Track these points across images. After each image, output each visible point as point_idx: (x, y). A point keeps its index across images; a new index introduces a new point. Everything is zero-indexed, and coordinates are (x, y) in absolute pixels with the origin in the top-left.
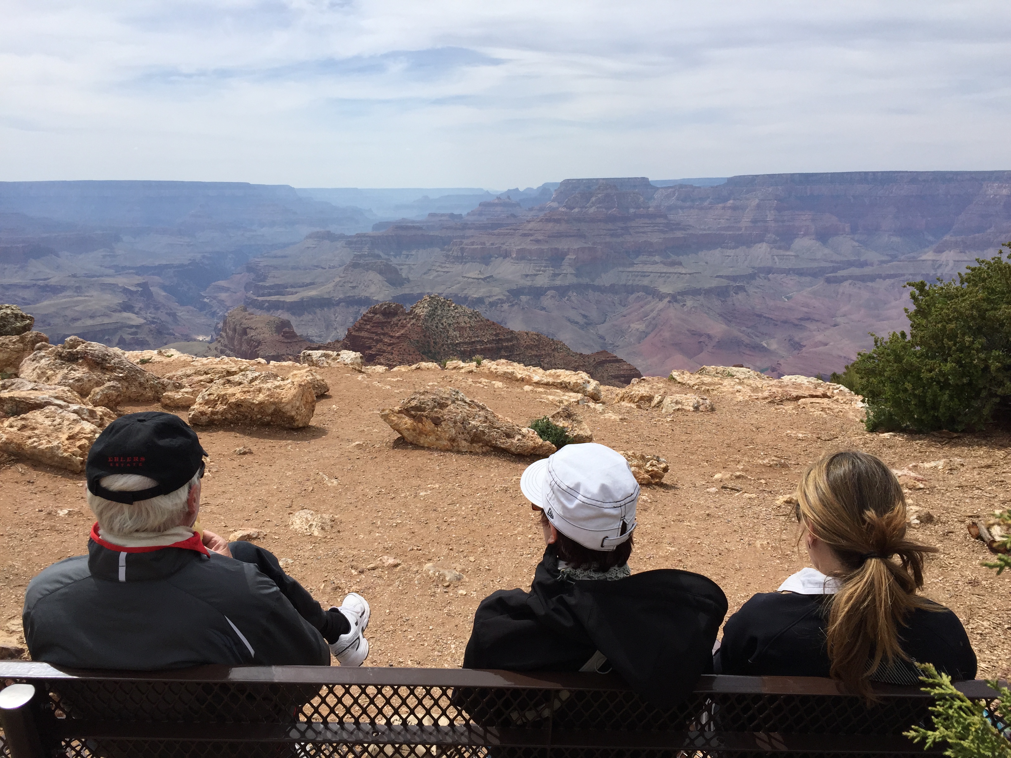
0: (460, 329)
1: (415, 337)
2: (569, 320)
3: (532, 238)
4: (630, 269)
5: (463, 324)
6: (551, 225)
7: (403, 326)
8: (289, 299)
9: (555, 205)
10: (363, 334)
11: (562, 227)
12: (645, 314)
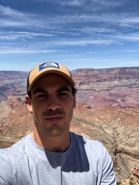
9: (75, 74)
11: (77, 78)
12: (93, 95)
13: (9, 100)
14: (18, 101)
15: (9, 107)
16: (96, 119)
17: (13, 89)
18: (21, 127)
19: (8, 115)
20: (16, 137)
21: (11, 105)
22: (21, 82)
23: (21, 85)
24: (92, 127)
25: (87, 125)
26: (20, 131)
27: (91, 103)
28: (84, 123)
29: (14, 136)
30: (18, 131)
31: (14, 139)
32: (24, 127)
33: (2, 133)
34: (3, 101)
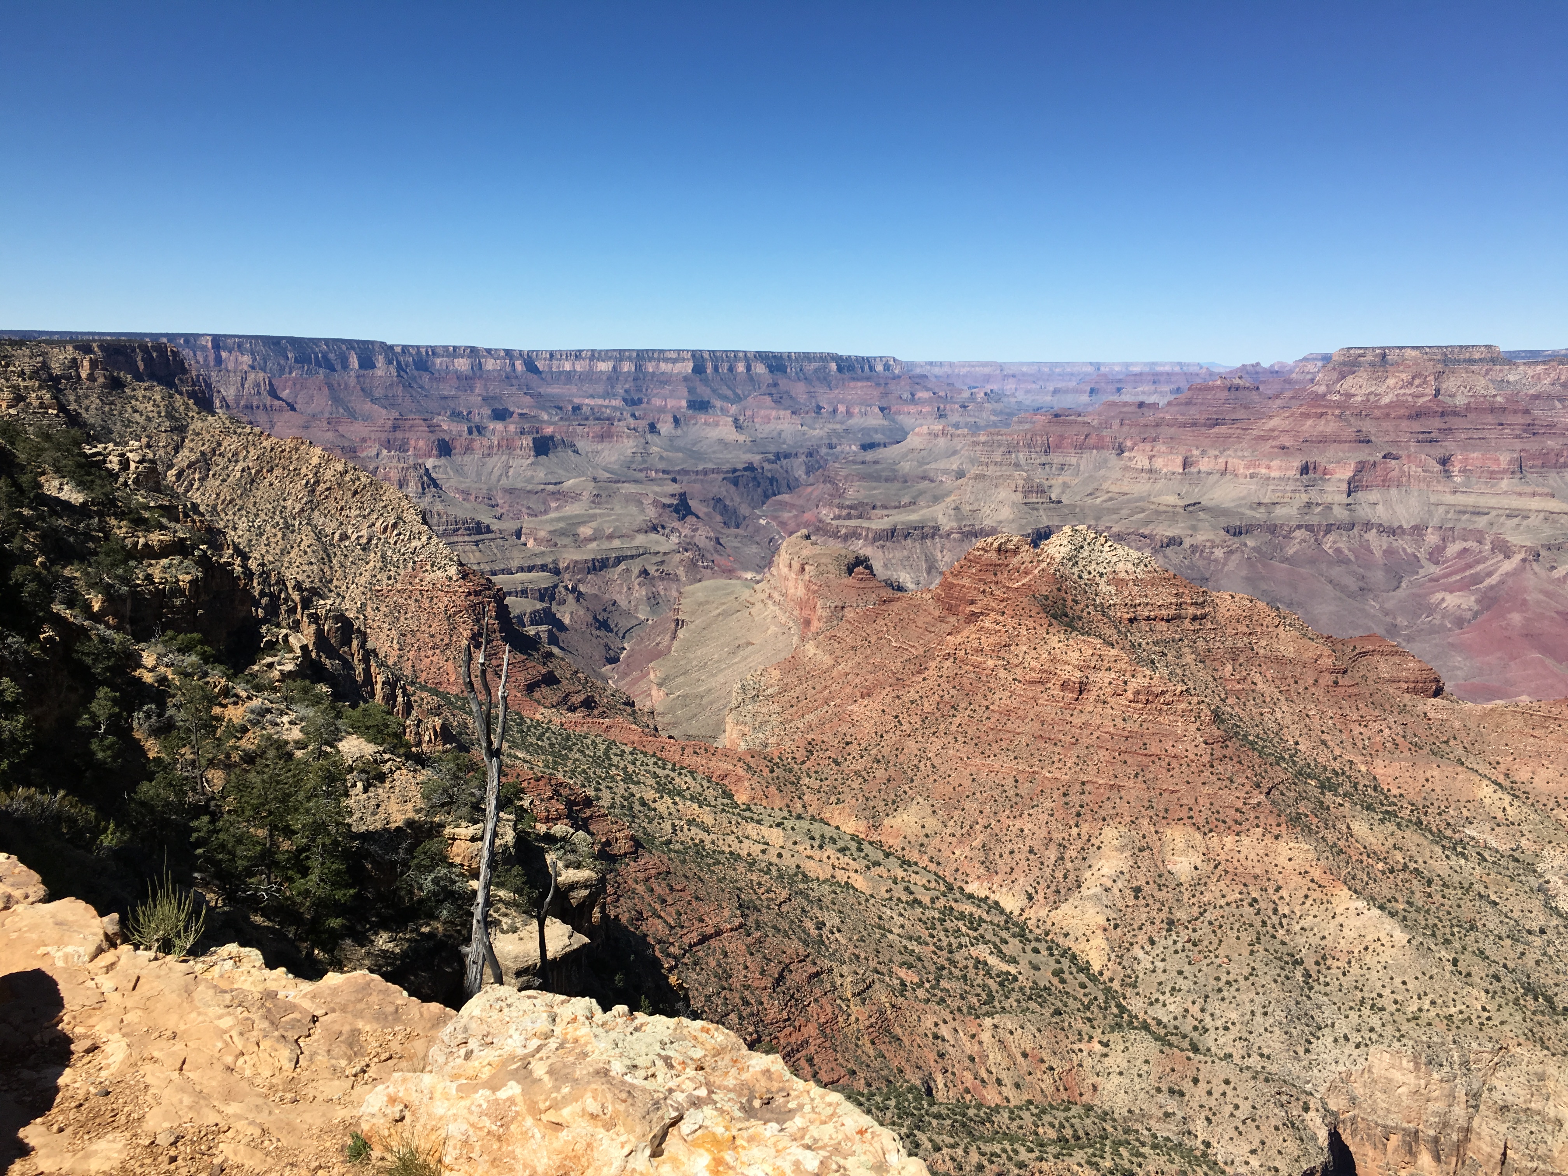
0: (1118, 582)
1: (1044, 590)
2: (1331, 582)
3: (1274, 443)
4: (1452, 499)
5: (1123, 575)
6: (1310, 422)
7: (1027, 573)
8: (876, 525)
9: (1322, 389)
10: (966, 582)
11: (1328, 426)
12: (1476, 579)
13: (790, 567)
14: (850, 581)
15: (784, 617)
16: (1486, 791)
17: (820, 489)
18: (857, 773)
19: (776, 674)
20: (822, 836)
21: (800, 605)
22: (878, 437)
23: (876, 462)
24: (1438, 849)
25: (1391, 827)
26: (847, 797)
27: (1451, 645)
28: (1369, 808)
29: (805, 825)
30: (833, 799)
31: (804, 847)
32: (880, 773)
33: (731, 797)
34: (746, 569)
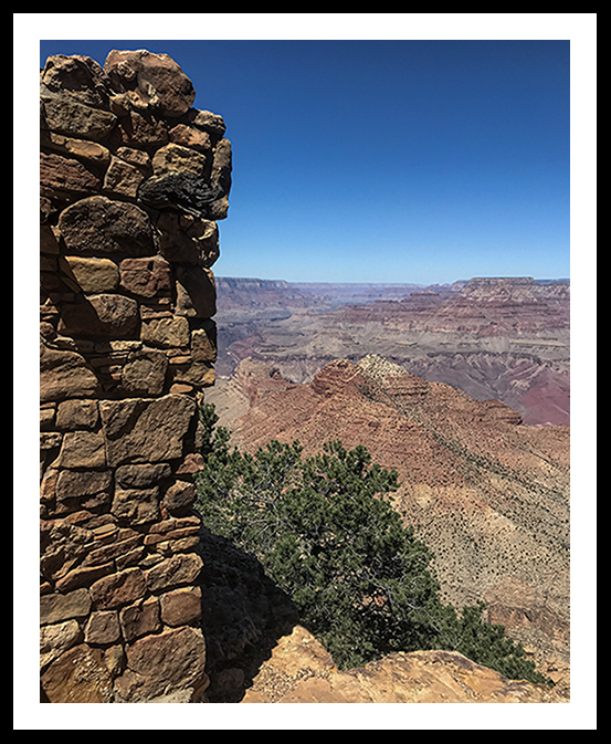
0: (390, 379)
1: (359, 383)
2: (471, 376)
3: (446, 318)
4: (518, 341)
5: (392, 376)
6: (460, 309)
7: (351, 375)
8: (280, 355)
9: (464, 295)
10: (326, 380)
11: (467, 311)
12: (528, 374)
13: (244, 373)
14: (271, 379)
15: (242, 396)
16: (541, 464)
19: (241, 422)
21: (249, 390)
22: (279, 316)
23: (279, 327)
24: (524, 489)
25: (505, 481)
28: (497, 472)
